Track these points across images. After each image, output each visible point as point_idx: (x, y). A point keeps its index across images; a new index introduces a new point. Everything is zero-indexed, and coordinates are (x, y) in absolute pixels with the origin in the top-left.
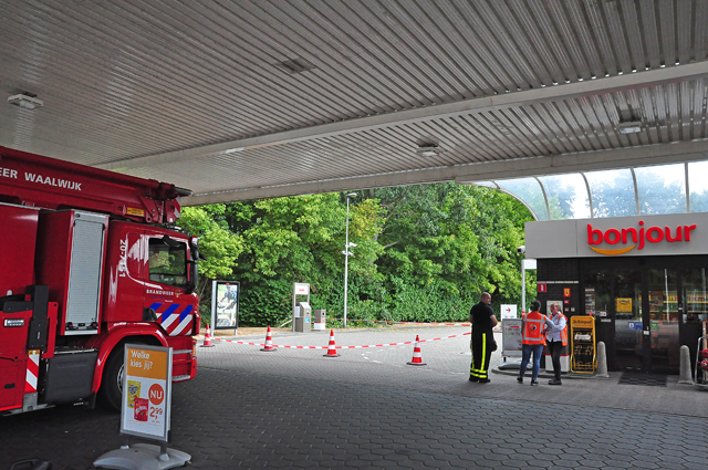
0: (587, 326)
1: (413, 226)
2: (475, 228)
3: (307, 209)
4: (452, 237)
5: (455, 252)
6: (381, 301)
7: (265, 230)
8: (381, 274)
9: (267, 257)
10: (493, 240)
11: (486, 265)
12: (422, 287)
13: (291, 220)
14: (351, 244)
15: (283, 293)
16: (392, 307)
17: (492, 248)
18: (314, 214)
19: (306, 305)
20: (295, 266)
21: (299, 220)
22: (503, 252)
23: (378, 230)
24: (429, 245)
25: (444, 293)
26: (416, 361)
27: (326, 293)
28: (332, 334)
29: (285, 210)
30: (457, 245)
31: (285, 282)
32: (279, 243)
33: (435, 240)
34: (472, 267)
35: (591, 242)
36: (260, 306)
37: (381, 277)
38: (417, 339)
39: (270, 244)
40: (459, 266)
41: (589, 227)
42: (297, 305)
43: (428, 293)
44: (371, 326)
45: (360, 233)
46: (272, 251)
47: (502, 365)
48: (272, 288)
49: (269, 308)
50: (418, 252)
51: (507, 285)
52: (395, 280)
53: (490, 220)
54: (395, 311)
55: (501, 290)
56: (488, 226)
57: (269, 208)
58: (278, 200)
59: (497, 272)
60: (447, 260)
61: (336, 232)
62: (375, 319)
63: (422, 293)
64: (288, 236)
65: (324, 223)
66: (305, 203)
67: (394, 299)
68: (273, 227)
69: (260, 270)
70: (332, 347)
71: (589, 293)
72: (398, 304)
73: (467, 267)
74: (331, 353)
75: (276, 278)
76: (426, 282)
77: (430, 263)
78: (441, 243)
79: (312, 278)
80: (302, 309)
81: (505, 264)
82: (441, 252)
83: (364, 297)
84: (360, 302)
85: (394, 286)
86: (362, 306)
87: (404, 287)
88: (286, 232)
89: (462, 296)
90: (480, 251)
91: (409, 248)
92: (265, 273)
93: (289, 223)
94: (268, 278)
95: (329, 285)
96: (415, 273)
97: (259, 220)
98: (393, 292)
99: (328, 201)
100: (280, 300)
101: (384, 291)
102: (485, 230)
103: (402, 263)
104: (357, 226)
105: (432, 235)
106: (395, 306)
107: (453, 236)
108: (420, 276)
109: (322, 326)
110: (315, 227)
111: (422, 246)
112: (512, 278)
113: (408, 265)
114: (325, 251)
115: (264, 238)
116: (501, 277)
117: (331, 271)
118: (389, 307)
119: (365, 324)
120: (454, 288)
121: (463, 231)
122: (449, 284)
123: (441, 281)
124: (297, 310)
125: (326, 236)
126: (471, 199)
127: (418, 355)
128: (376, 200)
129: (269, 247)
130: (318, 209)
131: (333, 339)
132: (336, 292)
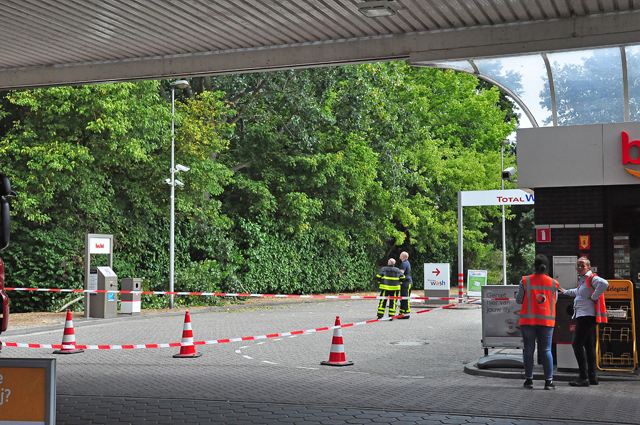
0: (620, 296)
1: (274, 137)
2: (375, 141)
3: (105, 106)
4: (340, 156)
5: (342, 179)
6: (225, 261)
7: (29, 142)
8: (225, 217)
9: (33, 190)
10: (402, 160)
11: (391, 200)
12: (290, 236)
13: (75, 126)
14: (180, 167)
15: (61, 252)
16: (243, 271)
17: (400, 173)
18: (119, 115)
19: (107, 271)
20: (82, 206)
21: (91, 126)
22: (417, 178)
23: (221, 144)
24: (302, 168)
25: (324, 247)
26: (336, 358)
27: (135, 251)
28: (187, 320)
29: (66, 107)
30: (346, 168)
31: (65, 234)
32: (56, 165)
33: (312, 161)
34: (369, 204)
35: (626, 161)
36: (20, 276)
37: (226, 222)
38: (337, 323)
39: (38, 167)
40: (349, 202)
41: (624, 136)
42: (94, 271)
43: (299, 248)
44: (212, 303)
45: (193, 149)
46: (41, 180)
47: (484, 361)
48: (41, 244)
49: (37, 280)
50: (283, 179)
51: (421, 231)
52: (248, 226)
53: (399, 128)
54: (249, 277)
55: (412, 241)
56: (393, 137)
57: (35, 105)
58: (53, 90)
59: (407, 211)
60: (330, 192)
61: (155, 146)
62: (219, 291)
63: (290, 247)
64: (72, 154)
65: (137, 131)
66: (101, 96)
67: (246, 257)
68: (43, 137)
69: (21, 212)
70: (189, 342)
71: (619, 243)
72: (253, 266)
73: (361, 203)
74: (186, 351)
75: (47, 227)
76: (297, 229)
77: (303, 198)
78: (322, 165)
79: (112, 225)
80: (102, 278)
81: (419, 198)
82: (321, 180)
83: (198, 256)
84: (194, 264)
85: (246, 236)
86: (197, 271)
87: (263, 237)
88: (68, 146)
89: (352, 251)
90: (380, 178)
91: (269, 174)
92: (31, 218)
93: (71, 132)
94: (34, 226)
95: (142, 236)
96: (278, 215)
97: (17, 124)
98: (244, 246)
99: (139, 93)
100: (57, 264)
101: (230, 245)
102: (389, 144)
103: (258, 198)
104: (189, 137)
105: (306, 152)
106: (248, 269)
107: (341, 153)
108: (287, 219)
109: (136, 306)
110: (119, 137)
111: (289, 171)
112: (430, 221)
113: (269, 202)
114: (133, 180)
115: (27, 157)
116: (414, 220)
117: (143, 213)
118: (238, 271)
119: (203, 300)
120: (342, 238)
121: (353, 145)
122: (332, 231)
123: (320, 227)
124: (92, 279)
125: (139, 153)
126: (376, 93)
127: (341, 349)
128: (219, 94)
129: (36, 172)
130: (125, 108)
131: (189, 327)
132: (152, 249)
